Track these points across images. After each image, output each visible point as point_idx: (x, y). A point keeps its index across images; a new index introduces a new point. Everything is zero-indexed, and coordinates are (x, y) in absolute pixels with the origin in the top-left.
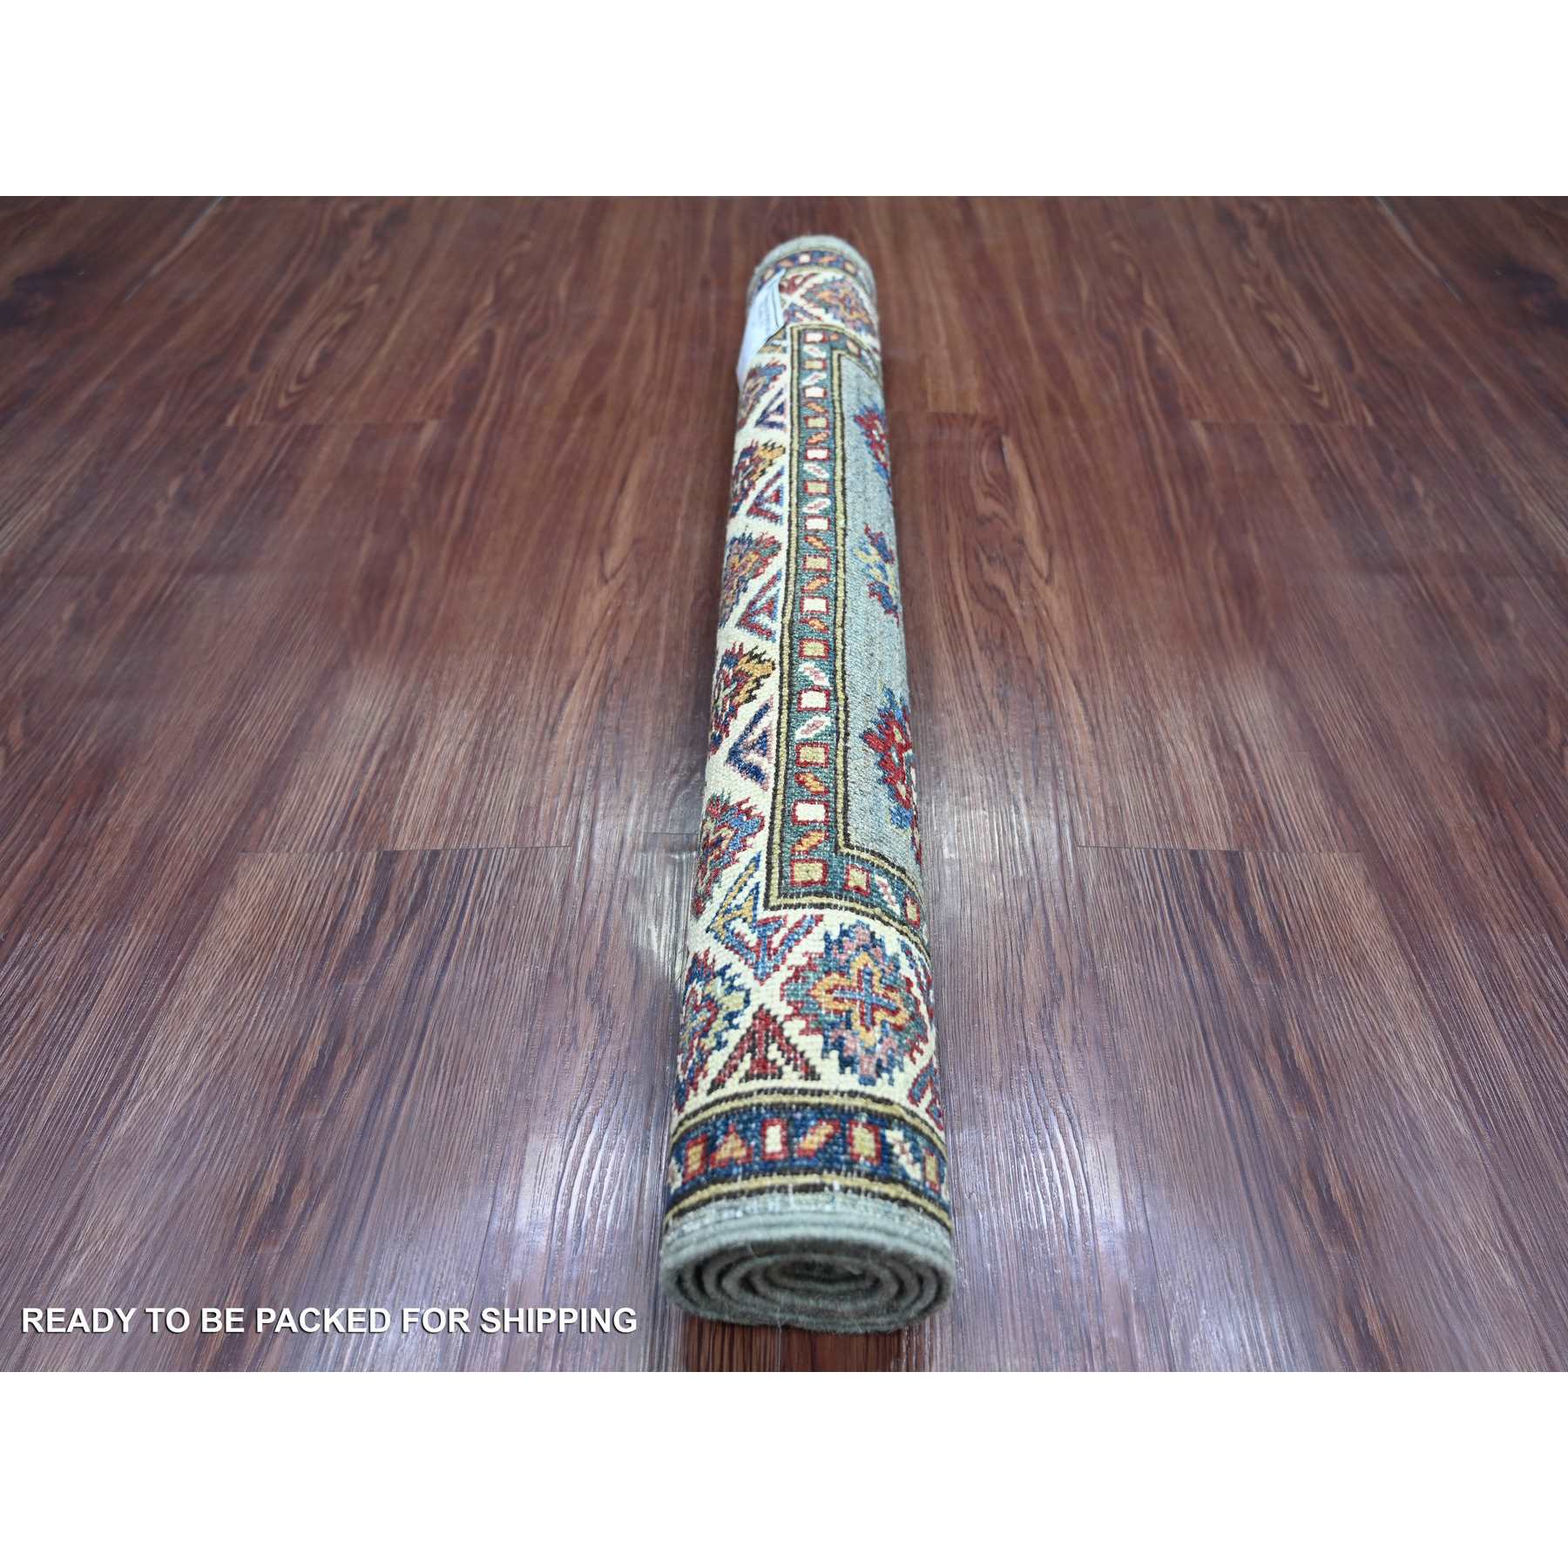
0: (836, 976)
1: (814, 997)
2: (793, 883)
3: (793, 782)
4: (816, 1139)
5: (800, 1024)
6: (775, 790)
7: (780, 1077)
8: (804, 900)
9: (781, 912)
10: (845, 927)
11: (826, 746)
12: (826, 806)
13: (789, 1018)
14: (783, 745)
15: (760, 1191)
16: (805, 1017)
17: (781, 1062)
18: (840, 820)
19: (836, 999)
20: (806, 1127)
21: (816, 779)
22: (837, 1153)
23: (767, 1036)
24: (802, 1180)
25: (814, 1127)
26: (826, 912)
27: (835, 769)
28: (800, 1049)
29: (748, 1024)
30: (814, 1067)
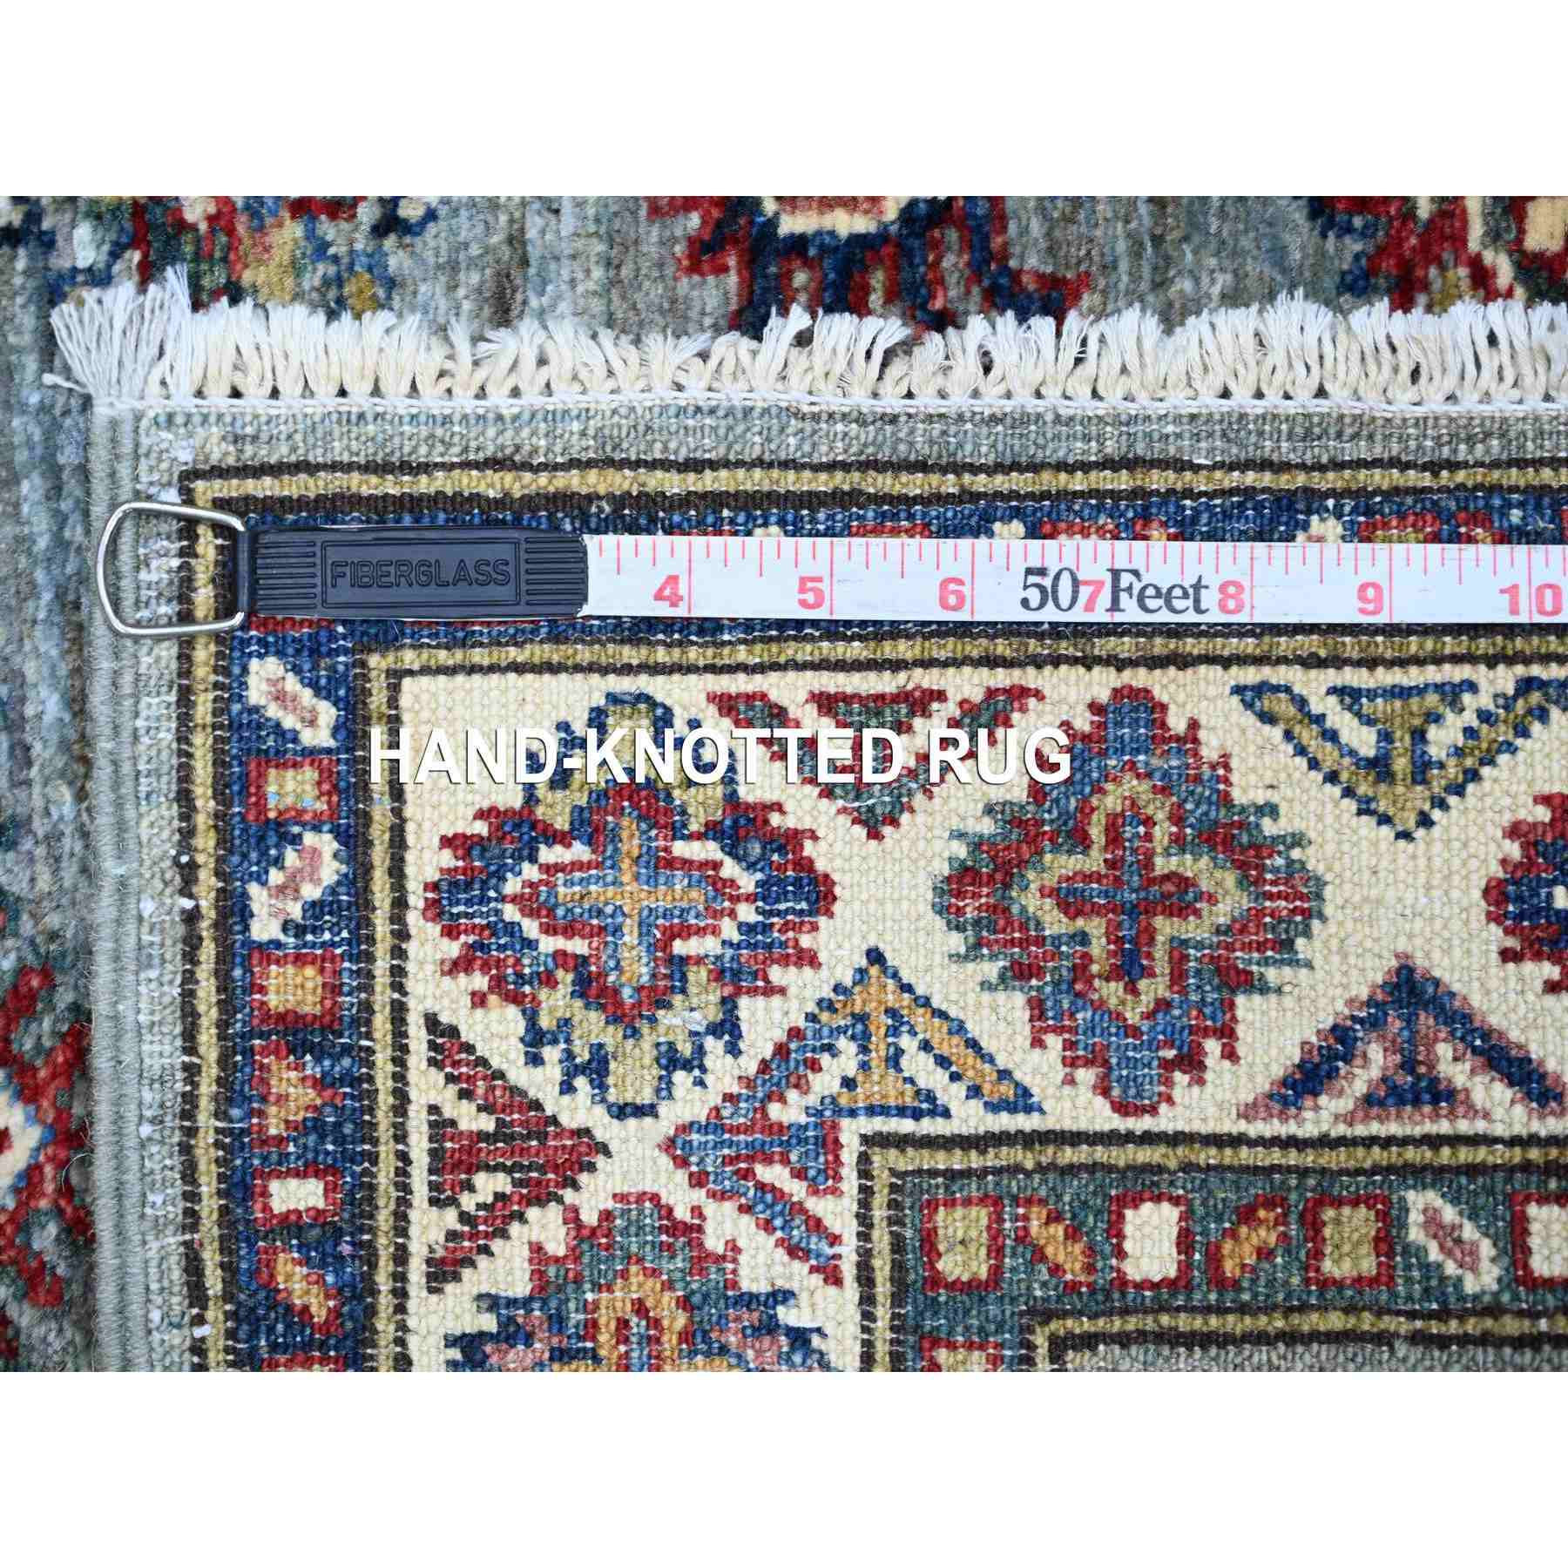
0: (681, 1320)
1: (624, 1275)
2: (933, 1205)
3: (1258, 1188)
4: (298, 1287)
5: (556, 1241)
6: (1237, 1141)
7: (433, 1202)
8: (881, 1238)
9: (850, 1182)
10: (816, 1341)
11: (1385, 1277)
12: (1171, 1284)
13: (572, 1217)
14: (1393, 1155)
15: (189, 1173)
16: (575, 1254)
17: (468, 1202)
18: (1132, 1324)
19: (623, 1324)
20: (323, 1265)
21: (1264, 1253)
22: (271, 1330)
23: (530, 1168)
24: (211, 1258)
25: (321, 1281)
26: (851, 1291)
27: (1303, 1308)
28: (497, 1245)
29: (567, 1121)
30: (457, 1278)
